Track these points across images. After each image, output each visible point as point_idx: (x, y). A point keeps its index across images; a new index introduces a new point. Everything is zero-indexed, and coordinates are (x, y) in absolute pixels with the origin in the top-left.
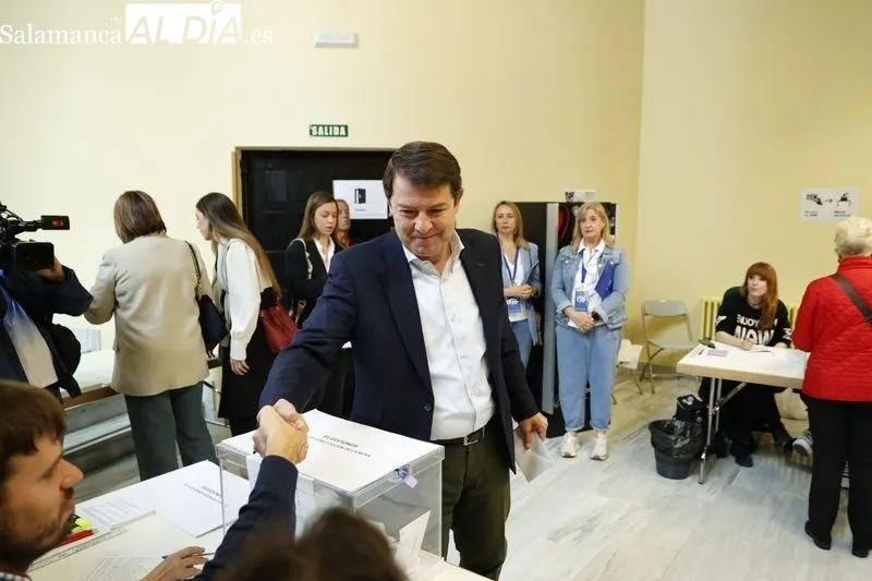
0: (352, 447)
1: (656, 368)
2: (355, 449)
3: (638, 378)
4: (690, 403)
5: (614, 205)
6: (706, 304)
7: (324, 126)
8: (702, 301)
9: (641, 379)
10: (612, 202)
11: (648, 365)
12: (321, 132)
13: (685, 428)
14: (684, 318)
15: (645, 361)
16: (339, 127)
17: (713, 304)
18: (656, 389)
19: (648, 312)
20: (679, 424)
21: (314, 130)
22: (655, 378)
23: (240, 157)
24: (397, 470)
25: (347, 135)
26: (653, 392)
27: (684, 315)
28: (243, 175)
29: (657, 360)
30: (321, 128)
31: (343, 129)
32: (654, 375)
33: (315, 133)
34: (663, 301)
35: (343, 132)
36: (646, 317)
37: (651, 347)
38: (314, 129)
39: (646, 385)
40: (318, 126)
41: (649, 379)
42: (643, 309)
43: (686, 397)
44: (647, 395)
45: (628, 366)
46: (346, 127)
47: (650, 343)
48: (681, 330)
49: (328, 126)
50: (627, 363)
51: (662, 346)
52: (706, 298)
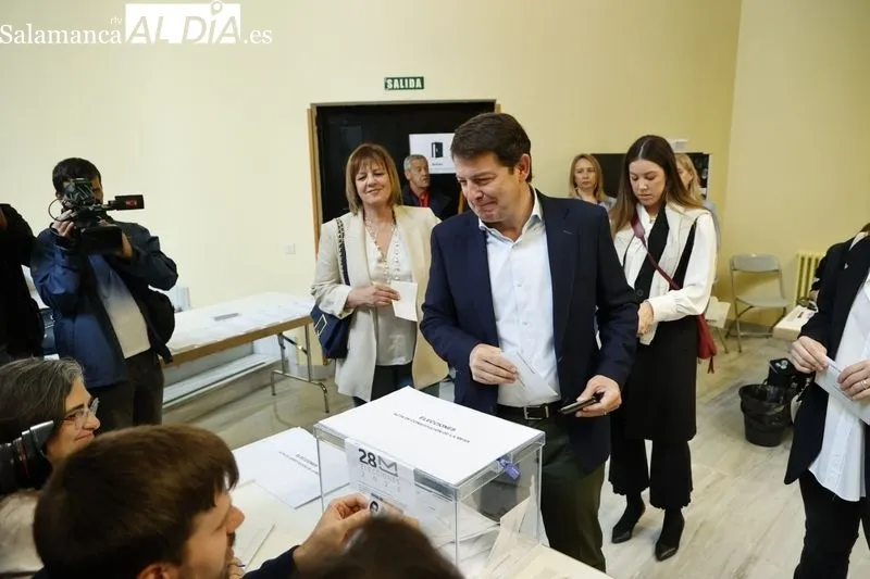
0: (449, 431)
1: (744, 326)
2: (453, 433)
3: (723, 335)
4: (784, 367)
5: (708, 156)
6: (803, 259)
7: (399, 79)
8: (797, 256)
9: (727, 337)
10: (705, 153)
11: (735, 321)
12: (396, 85)
13: (779, 394)
14: (777, 273)
15: (733, 318)
16: (415, 79)
17: (810, 260)
18: (744, 348)
19: (736, 267)
20: (771, 389)
21: (389, 84)
22: (742, 337)
23: (315, 113)
24: (499, 459)
25: (422, 88)
26: (740, 351)
27: (777, 271)
28: (319, 131)
29: (745, 318)
30: (396, 81)
31: (418, 80)
32: (742, 334)
33: (390, 86)
34: (754, 255)
35: (419, 84)
36: (735, 273)
37: (739, 304)
38: (389, 81)
39: (732, 343)
40: (393, 79)
41: (735, 337)
42: (732, 264)
43: (780, 361)
44: (733, 354)
45: (715, 325)
46: (422, 79)
47: (737, 299)
48: (772, 286)
49: (404, 79)
50: (714, 321)
51: (752, 303)
52: (802, 253)
